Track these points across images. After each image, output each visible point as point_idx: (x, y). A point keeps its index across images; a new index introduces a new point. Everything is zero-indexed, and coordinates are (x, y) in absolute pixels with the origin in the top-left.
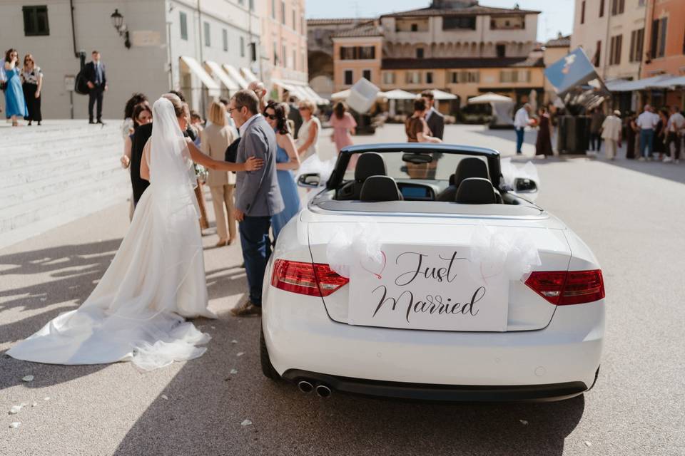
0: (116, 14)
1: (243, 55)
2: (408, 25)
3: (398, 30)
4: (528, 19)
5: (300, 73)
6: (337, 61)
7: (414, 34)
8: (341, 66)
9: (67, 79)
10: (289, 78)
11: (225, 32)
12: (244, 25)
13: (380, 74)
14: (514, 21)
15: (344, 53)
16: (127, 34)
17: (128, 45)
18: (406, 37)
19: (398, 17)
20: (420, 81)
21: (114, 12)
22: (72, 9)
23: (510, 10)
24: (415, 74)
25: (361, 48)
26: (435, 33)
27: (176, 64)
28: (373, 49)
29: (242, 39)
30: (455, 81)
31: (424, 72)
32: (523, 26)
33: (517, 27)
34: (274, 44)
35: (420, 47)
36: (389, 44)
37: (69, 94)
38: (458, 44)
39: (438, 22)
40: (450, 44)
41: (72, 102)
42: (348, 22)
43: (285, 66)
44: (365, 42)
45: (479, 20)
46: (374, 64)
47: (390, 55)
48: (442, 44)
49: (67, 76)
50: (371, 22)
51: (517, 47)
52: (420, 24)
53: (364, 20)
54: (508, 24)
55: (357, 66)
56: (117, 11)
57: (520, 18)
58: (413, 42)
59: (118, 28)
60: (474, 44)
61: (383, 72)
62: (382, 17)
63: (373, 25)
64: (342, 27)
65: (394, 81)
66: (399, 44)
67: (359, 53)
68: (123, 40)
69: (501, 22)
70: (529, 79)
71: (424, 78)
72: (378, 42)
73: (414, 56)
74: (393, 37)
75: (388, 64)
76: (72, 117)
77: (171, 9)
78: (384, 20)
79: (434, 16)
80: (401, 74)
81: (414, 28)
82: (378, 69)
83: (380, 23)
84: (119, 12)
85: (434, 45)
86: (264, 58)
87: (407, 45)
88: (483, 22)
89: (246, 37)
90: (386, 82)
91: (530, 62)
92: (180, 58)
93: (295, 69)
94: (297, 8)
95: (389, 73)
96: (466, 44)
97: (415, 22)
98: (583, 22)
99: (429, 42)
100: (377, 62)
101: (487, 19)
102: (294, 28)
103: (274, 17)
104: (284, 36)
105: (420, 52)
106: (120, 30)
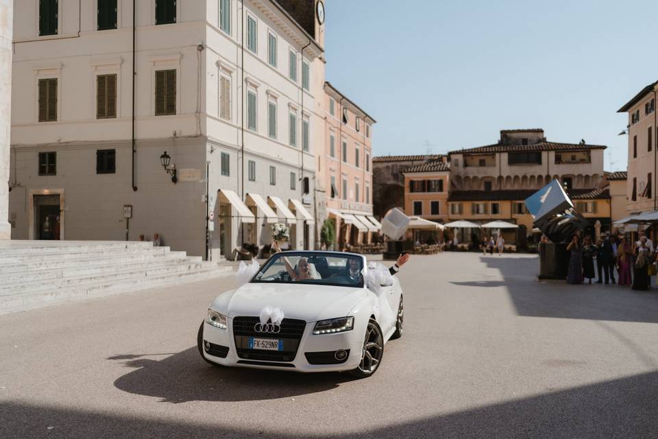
0: (165, 156)
1: (293, 188)
2: (476, 160)
3: (466, 165)
4: (593, 153)
5: (364, 204)
6: (407, 193)
7: (482, 169)
8: (411, 197)
9: (126, 208)
10: (350, 209)
11: (273, 169)
12: (296, 163)
13: (448, 205)
14: (579, 156)
15: (413, 186)
16: (175, 171)
17: (175, 180)
18: (473, 171)
19: (466, 154)
20: (486, 212)
21: (163, 154)
22: (134, 151)
23: (576, 145)
24: (481, 204)
25: (429, 182)
26: (502, 167)
27: (213, 195)
28: (441, 182)
29: (293, 175)
30: (520, 212)
31: (490, 203)
32: (589, 161)
33: (582, 161)
34: (333, 179)
35: (488, 180)
36: (458, 177)
37: (125, 221)
38: (525, 177)
39: (505, 157)
40: (516, 177)
41: (128, 228)
42: (420, 158)
43: (345, 198)
44: (433, 176)
45: (544, 154)
46: (441, 196)
47: (459, 188)
48: (508, 177)
49: (125, 206)
50: (440, 158)
51: (584, 180)
52: (488, 159)
53: (436, 156)
54: (573, 158)
55: (426, 198)
56: (165, 153)
57: (586, 153)
58: (480, 176)
59: (165, 166)
60: (540, 177)
61: (450, 203)
62: (450, 153)
63: (442, 161)
64: (416, 163)
65: (461, 212)
66: (467, 178)
67: (426, 186)
68: (170, 176)
69: (567, 156)
70: (595, 210)
71: (490, 209)
72: (446, 177)
73: (482, 188)
74: (461, 170)
75: (455, 196)
76: (127, 240)
77: (212, 151)
78: (453, 157)
79: (500, 152)
80: (467, 206)
81: (482, 163)
82: (446, 200)
83: (449, 159)
84: (167, 154)
85: (500, 178)
86: (319, 191)
87: (475, 178)
88: (548, 157)
89: (297, 172)
90: (453, 212)
91: (594, 193)
92: (219, 190)
93: (357, 200)
94: (360, 148)
95: (457, 204)
96: (532, 177)
97: (482, 158)
98: (635, 156)
99: (496, 175)
100: (445, 193)
101: (552, 155)
102: (357, 165)
103: (332, 155)
104: (343, 171)
105: (488, 184)
106: (168, 168)
